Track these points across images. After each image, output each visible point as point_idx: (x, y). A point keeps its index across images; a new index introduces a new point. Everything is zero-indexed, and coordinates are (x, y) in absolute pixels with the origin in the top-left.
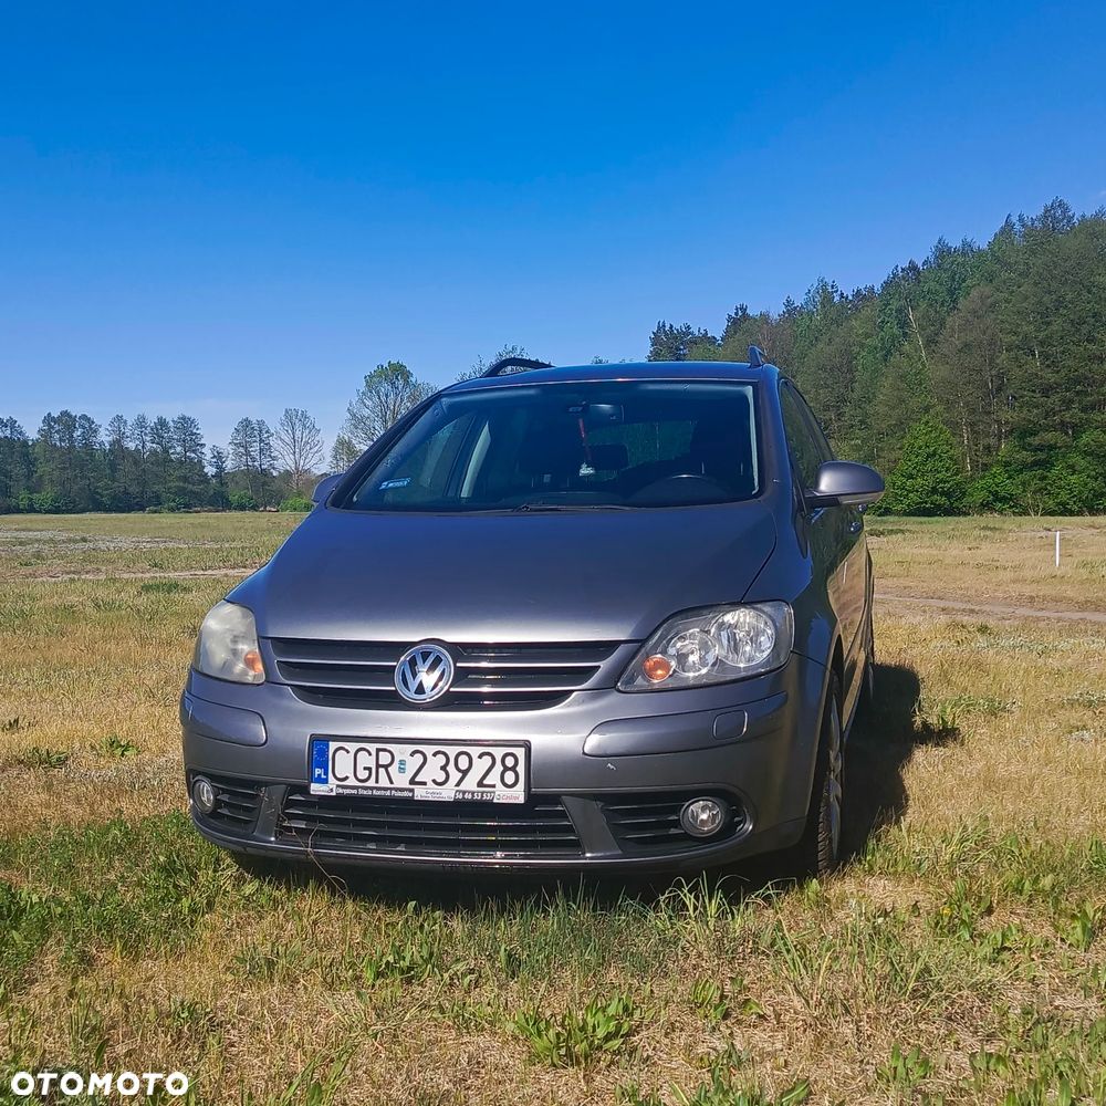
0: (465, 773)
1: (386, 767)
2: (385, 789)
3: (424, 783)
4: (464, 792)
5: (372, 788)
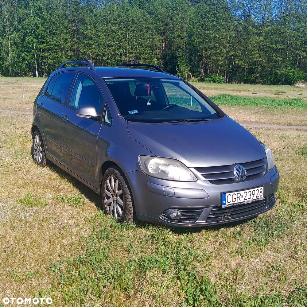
0: (254, 195)
1: (239, 197)
2: (239, 203)
3: (246, 199)
4: (254, 200)
5: (236, 203)
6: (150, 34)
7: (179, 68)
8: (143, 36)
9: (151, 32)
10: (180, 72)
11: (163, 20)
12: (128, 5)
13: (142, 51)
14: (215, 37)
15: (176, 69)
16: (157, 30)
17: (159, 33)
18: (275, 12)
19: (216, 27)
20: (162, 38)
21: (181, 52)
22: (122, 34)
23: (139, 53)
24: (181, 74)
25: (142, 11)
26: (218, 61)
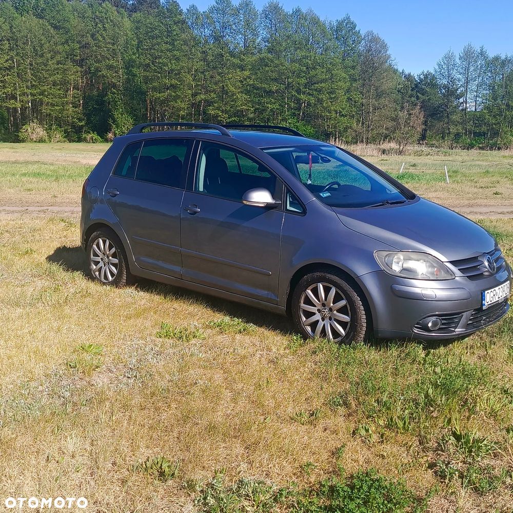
1: (495, 295)
5: (493, 303)
6: (58, 63)
7: (114, 121)
8: (46, 65)
9: (58, 58)
10: (117, 127)
11: (79, 38)
12: (13, 10)
13: (45, 91)
14: (172, 70)
15: (110, 121)
16: (70, 55)
17: (74, 61)
18: (263, 33)
19: (172, 53)
20: (79, 69)
21: (115, 93)
22: (7, 61)
23: (40, 95)
24: (119, 130)
25: (41, 21)
26: (179, 109)
